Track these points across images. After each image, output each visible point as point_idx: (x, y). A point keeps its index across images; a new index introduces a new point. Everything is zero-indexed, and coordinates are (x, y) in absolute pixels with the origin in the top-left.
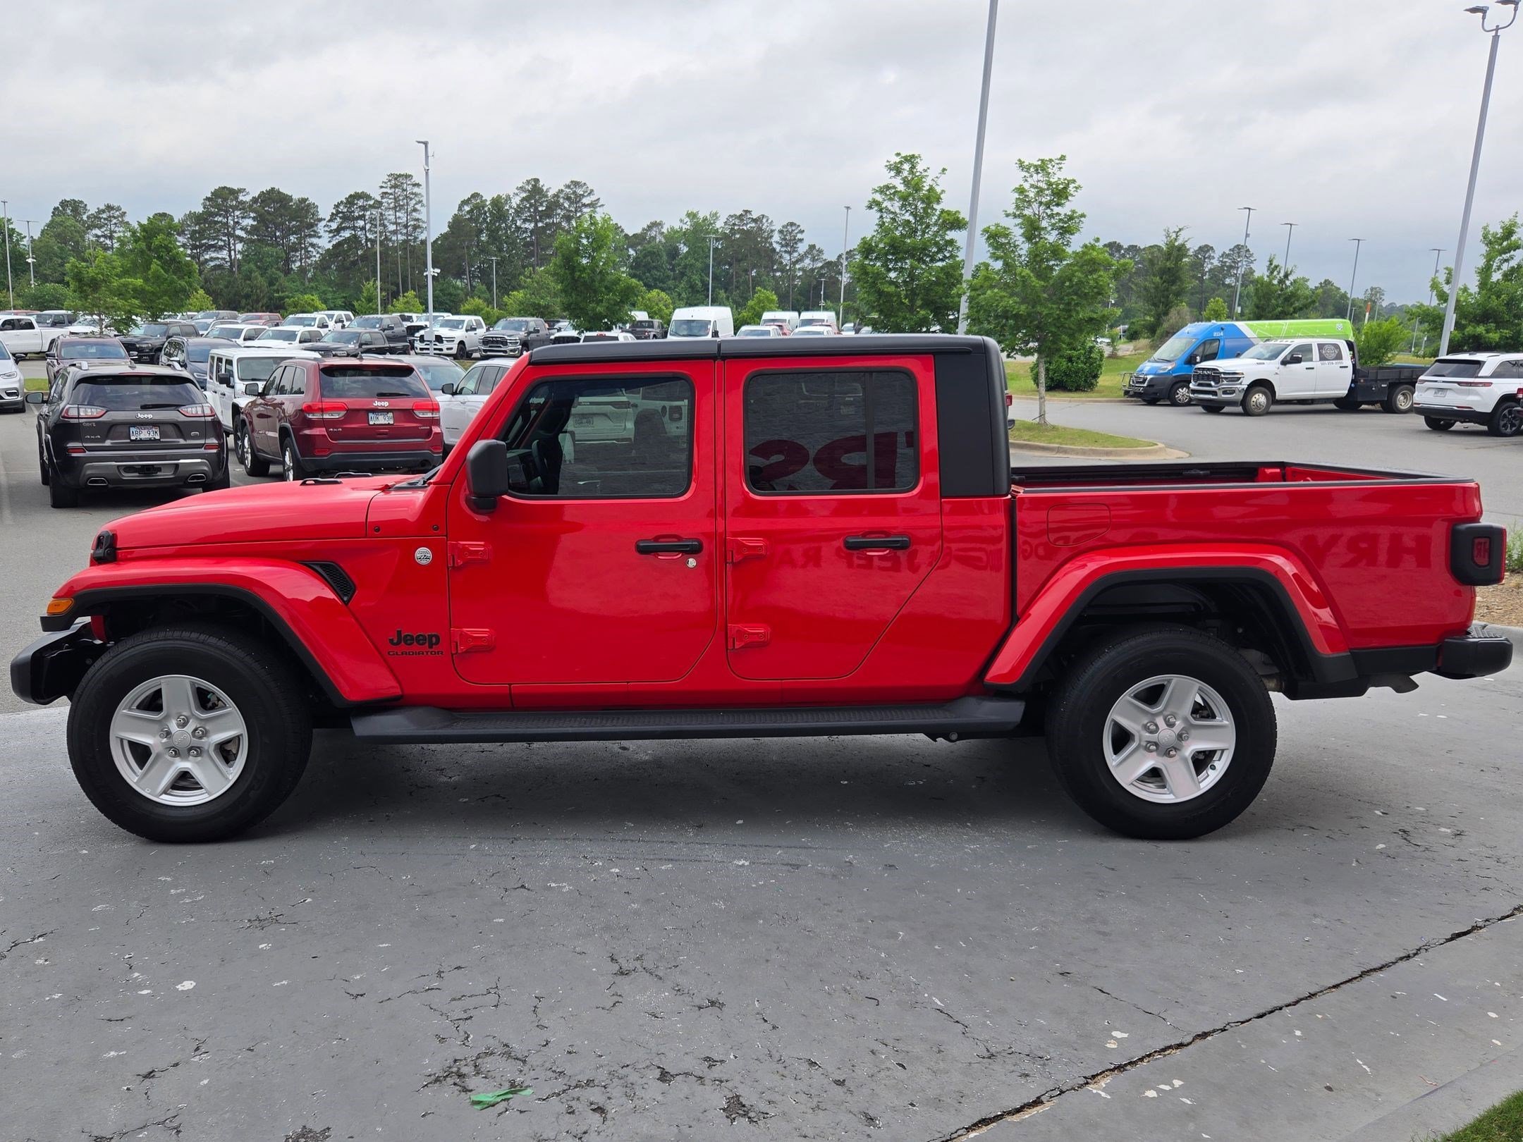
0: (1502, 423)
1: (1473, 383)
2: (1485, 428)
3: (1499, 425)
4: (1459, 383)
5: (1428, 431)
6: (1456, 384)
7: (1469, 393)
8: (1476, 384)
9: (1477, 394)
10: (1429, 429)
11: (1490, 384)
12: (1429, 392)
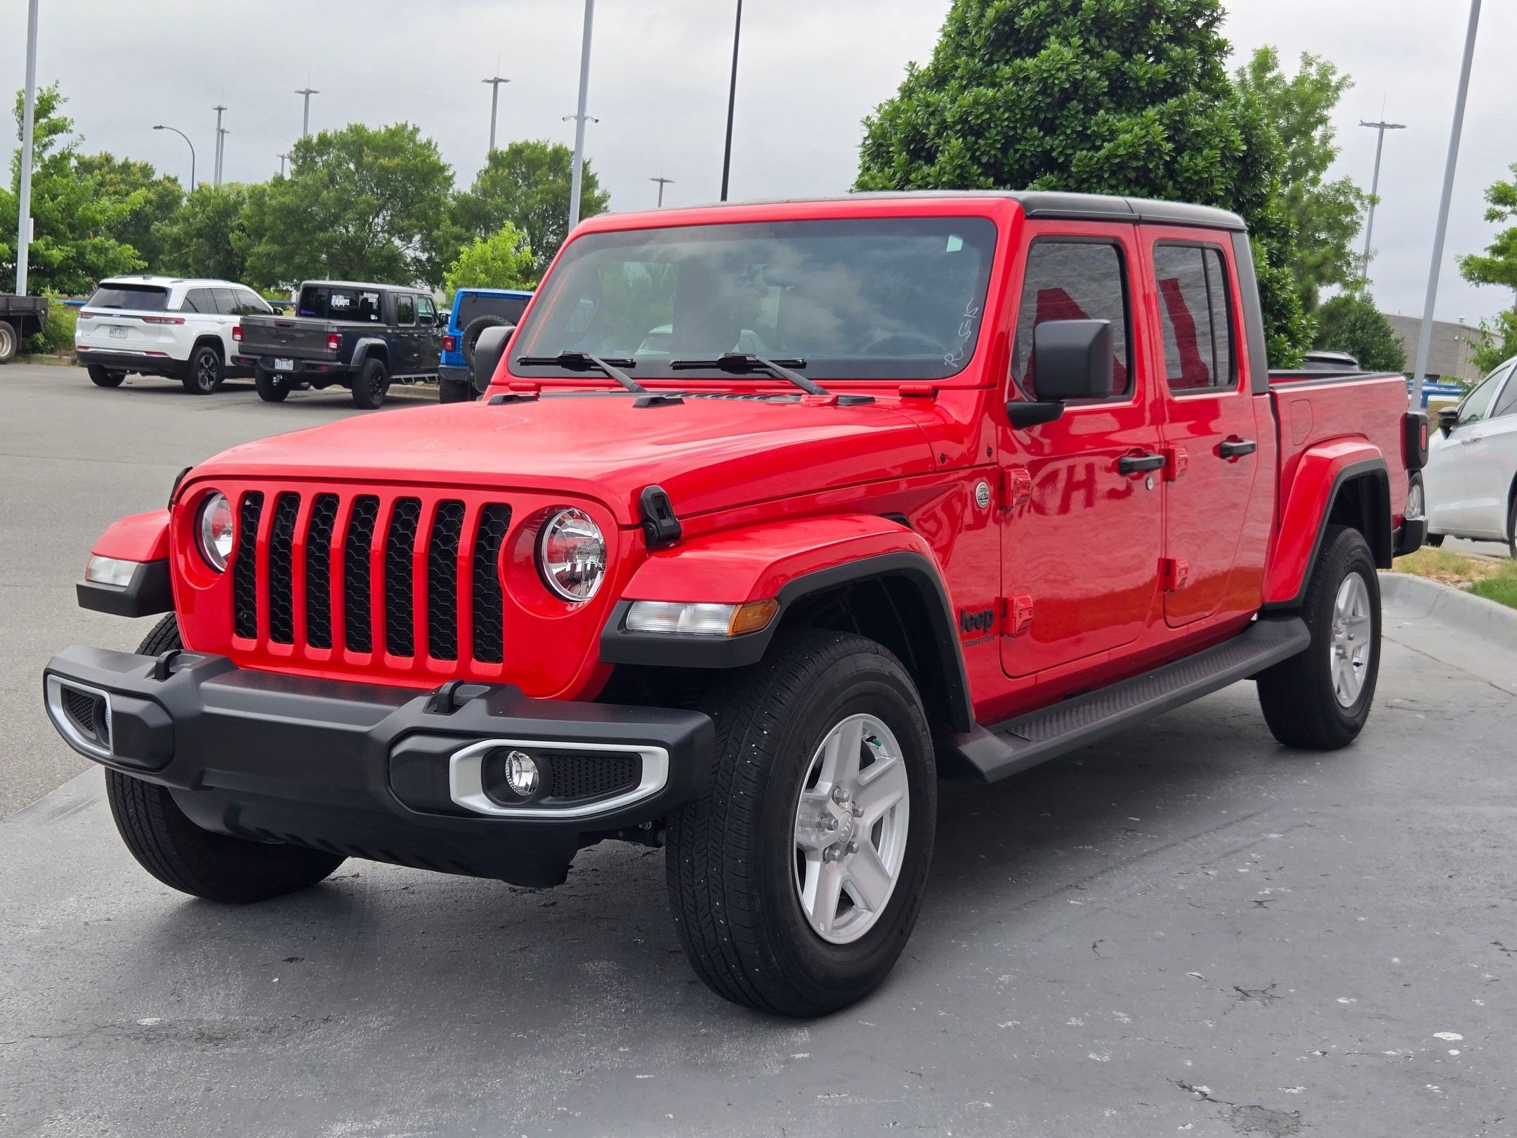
0: (200, 375)
1: (160, 319)
2: (179, 383)
3: (197, 378)
4: (145, 319)
5: (92, 388)
6: (141, 321)
7: (160, 333)
8: (167, 320)
9: (170, 334)
10: (94, 384)
11: (179, 321)
12: (101, 329)
